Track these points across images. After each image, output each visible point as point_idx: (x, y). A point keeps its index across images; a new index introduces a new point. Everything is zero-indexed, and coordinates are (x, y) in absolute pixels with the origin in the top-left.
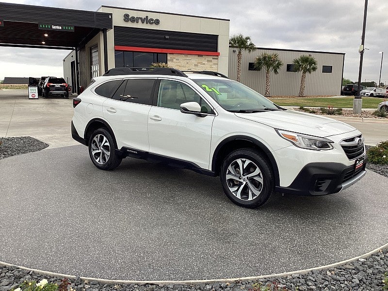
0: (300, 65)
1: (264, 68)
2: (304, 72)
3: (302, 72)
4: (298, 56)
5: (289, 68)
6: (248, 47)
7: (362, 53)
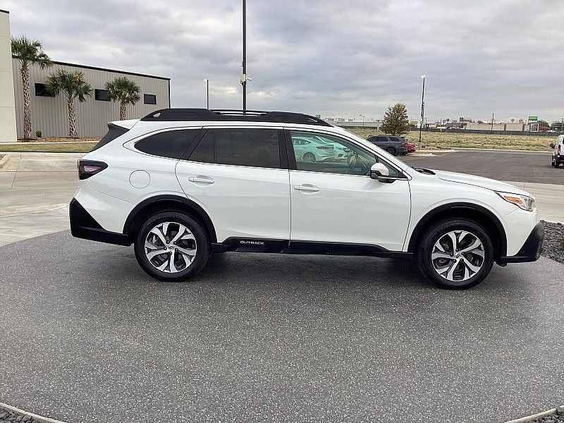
0: (117, 92)
1: (63, 94)
2: (123, 103)
3: (120, 102)
4: (112, 78)
5: (99, 95)
6: (37, 60)
7: (244, 84)
